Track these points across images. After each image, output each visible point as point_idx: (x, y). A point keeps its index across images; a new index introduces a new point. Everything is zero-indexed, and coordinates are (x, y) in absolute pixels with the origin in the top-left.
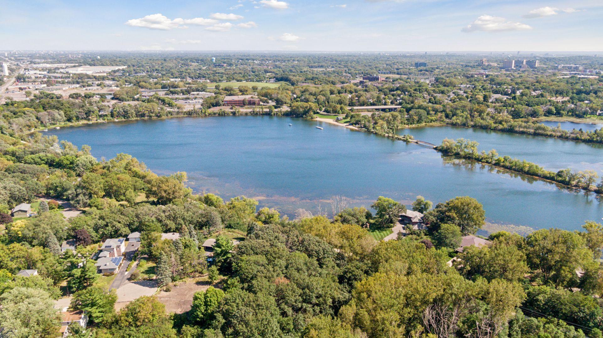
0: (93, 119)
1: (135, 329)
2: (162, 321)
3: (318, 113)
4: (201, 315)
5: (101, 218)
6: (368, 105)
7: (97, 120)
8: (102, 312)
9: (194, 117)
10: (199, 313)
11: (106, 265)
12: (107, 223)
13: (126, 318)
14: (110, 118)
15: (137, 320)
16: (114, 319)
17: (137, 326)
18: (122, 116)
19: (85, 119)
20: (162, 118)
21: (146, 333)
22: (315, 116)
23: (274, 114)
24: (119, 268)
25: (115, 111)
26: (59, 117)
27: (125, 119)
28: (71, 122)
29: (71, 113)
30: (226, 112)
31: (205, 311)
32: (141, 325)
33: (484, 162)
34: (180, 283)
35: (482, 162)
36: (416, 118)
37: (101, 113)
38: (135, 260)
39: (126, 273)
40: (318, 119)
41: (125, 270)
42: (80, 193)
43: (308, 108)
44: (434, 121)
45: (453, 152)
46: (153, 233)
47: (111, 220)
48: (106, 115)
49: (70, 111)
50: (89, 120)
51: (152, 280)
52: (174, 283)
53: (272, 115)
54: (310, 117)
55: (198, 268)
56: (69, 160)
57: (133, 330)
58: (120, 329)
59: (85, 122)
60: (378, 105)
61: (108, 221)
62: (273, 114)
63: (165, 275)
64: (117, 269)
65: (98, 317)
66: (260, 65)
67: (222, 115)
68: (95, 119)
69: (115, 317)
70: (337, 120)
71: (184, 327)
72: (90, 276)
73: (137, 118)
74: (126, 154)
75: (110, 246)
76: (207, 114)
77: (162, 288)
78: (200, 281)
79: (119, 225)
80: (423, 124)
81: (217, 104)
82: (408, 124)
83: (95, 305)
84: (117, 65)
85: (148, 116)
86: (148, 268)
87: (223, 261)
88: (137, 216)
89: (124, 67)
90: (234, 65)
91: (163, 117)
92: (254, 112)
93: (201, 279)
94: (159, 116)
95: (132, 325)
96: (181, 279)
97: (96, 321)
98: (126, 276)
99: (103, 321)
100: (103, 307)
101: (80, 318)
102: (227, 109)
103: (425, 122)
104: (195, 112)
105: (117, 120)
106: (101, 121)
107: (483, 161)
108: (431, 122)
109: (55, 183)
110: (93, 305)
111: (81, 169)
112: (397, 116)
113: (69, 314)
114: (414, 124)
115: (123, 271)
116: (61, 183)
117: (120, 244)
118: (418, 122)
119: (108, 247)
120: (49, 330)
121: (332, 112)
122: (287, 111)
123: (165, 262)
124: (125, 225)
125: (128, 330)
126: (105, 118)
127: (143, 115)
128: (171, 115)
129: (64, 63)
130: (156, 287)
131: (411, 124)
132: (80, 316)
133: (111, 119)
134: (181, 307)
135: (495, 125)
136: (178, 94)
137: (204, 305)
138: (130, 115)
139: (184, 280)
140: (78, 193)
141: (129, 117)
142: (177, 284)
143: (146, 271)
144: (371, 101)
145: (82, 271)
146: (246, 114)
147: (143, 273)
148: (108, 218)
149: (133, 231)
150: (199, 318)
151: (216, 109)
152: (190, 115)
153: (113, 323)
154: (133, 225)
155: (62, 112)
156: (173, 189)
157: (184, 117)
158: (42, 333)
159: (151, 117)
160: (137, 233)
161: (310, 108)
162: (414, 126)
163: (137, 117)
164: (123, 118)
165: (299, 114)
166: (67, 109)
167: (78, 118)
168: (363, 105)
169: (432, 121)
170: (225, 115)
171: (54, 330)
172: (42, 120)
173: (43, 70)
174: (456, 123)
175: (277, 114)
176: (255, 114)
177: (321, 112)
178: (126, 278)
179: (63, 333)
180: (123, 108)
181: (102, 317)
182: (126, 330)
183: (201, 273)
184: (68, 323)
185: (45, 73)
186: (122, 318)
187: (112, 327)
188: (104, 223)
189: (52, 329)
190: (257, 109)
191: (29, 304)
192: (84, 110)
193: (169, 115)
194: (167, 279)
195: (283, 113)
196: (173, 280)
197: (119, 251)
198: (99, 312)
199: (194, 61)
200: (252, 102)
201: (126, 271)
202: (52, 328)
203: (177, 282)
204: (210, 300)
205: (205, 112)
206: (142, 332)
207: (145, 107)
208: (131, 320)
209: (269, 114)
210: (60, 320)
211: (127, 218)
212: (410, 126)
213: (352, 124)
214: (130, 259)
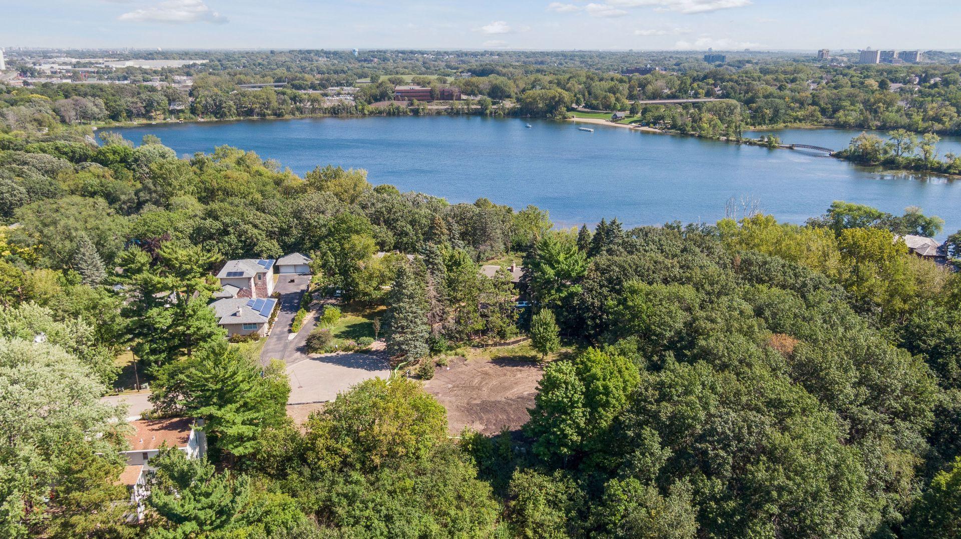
0: (158, 117)
1: (363, 479)
2: (442, 454)
3: (573, 110)
4: (575, 438)
5: (210, 216)
6: (662, 98)
7: (165, 119)
8: (251, 422)
9: (342, 118)
10: (568, 431)
11: (235, 315)
12: (226, 225)
13: (331, 443)
14: (188, 115)
15: (369, 449)
16: (291, 446)
17: (369, 469)
18: (211, 113)
19: (144, 116)
20: (284, 118)
21: (404, 490)
22: (569, 114)
23: (491, 113)
24: (270, 323)
25: (199, 103)
26: (96, 110)
27: (216, 118)
28: (118, 121)
29: (118, 103)
30: (401, 110)
31: (589, 421)
32: (383, 465)
33: (955, 174)
34: (450, 358)
35: (949, 173)
36: (768, 112)
37: (171, 107)
38: (308, 310)
39: (292, 336)
40: (576, 119)
41: (286, 329)
42: (147, 201)
43: (557, 99)
44: (800, 121)
45: (878, 160)
46: (355, 237)
47: (235, 219)
48: (182, 111)
49: (115, 101)
50: (150, 118)
51: (368, 352)
52: (436, 358)
53: (486, 115)
54: (560, 116)
55: (496, 320)
56: (119, 154)
57: (357, 483)
58: (314, 478)
59: (144, 121)
60: (683, 98)
61: (227, 220)
62: (488, 111)
63: (412, 333)
64: (266, 326)
65: (241, 439)
66: (435, 61)
67: (394, 114)
68: (162, 116)
69: (293, 439)
70: (615, 119)
71: (516, 474)
72: (199, 329)
73: (238, 118)
74: (234, 148)
75: (241, 273)
76: (366, 112)
77: (406, 370)
78: (501, 355)
79: (256, 231)
80: (782, 125)
81: (383, 96)
82: (753, 125)
83: (231, 401)
84: (191, 59)
85: (258, 114)
86: (348, 327)
87: (559, 303)
88: (297, 215)
89: (204, 62)
90: (391, 61)
91: (287, 117)
92: (452, 109)
93: (502, 351)
94: (278, 114)
95: (352, 466)
96: (450, 348)
97: (238, 451)
98: (291, 342)
99: (258, 451)
100: (254, 408)
101: (185, 440)
102: (403, 105)
103: (784, 122)
104: (344, 109)
105: (202, 120)
106: (172, 120)
107: (952, 171)
108: (795, 122)
109: (92, 187)
110: (224, 399)
111: (145, 168)
112: (735, 107)
113: (145, 428)
114: (765, 123)
115: (283, 333)
116: (102, 186)
117: (265, 271)
118: (773, 120)
119: (235, 274)
120: (85, 474)
121: (601, 108)
122: (514, 108)
123: (411, 297)
124: (270, 235)
125: (341, 480)
126: (181, 114)
127: (250, 112)
128: (301, 113)
129: (100, 58)
130: (386, 368)
131: (760, 124)
132: (184, 434)
133: (192, 116)
134: (481, 419)
135: (926, 125)
136: (305, 89)
137: (584, 406)
138: (226, 110)
139: (458, 350)
140: (141, 199)
141: (223, 115)
142: (445, 362)
143: (343, 333)
144: (667, 91)
145: (176, 314)
146: (439, 113)
147: (336, 336)
148: (227, 215)
149: (289, 249)
150: (566, 445)
151: (383, 105)
152: (335, 113)
153: (289, 459)
154: (287, 235)
155: (101, 102)
156: (352, 192)
157: (324, 117)
158: (59, 483)
159: (264, 115)
160: (297, 254)
161: (559, 100)
162: (764, 127)
163: (239, 115)
164: (212, 115)
165: (538, 113)
166: (110, 97)
167: (130, 115)
168: (654, 98)
169: (796, 119)
170: (398, 115)
171: (102, 473)
172: (63, 114)
173: (65, 64)
174: (845, 122)
175: (495, 113)
176: (454, 114)
177: (580, 108)
178: (292, 346)
179: (130, 488)
180: (214, 97)
181: (254, 438)
182: (333, 483)
183: (502, 334)
184: (145, 455)
185: (70, 67)
186: (320, 443)
187: (289, 471)
188: (218, 225)
189: (93, 469)
190: (458, 105)
191: (14, 382)
192: (141, 99)
193: (297, 113)
194: (417, 344)
195: (507, 111)
196: (434, 350)
197: (262, 289)
198: (243, 423)
199: (322, 54)
200: (446, 94)
201: (290, 331)
202: (94, 466)
203: (443, 356)
204: (606, 388)
205: (363, 109)
206: (389, 488)
207: (254, 97)
208: (346, 450)
209: (481, 113)
210: (119, 442)
211: (274, 218)
212: (758, 128)
213: (647, 124)
214: (295, 309)
